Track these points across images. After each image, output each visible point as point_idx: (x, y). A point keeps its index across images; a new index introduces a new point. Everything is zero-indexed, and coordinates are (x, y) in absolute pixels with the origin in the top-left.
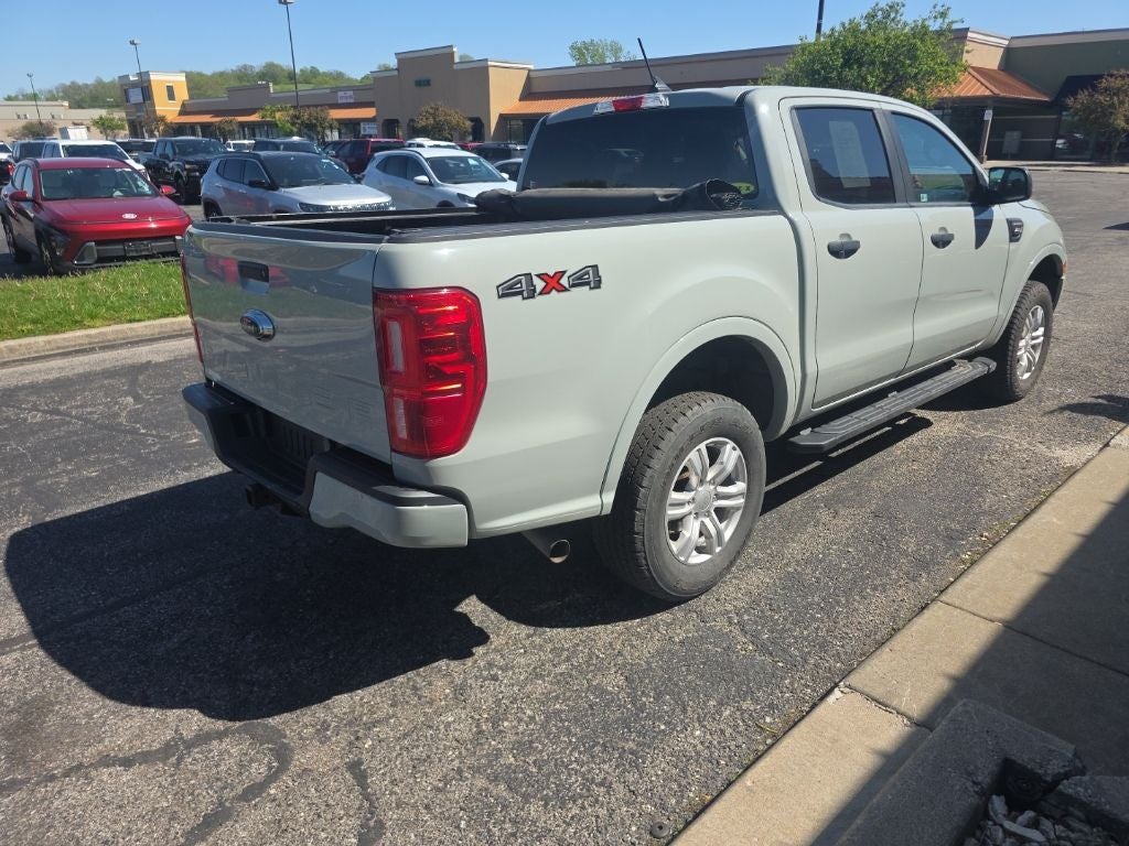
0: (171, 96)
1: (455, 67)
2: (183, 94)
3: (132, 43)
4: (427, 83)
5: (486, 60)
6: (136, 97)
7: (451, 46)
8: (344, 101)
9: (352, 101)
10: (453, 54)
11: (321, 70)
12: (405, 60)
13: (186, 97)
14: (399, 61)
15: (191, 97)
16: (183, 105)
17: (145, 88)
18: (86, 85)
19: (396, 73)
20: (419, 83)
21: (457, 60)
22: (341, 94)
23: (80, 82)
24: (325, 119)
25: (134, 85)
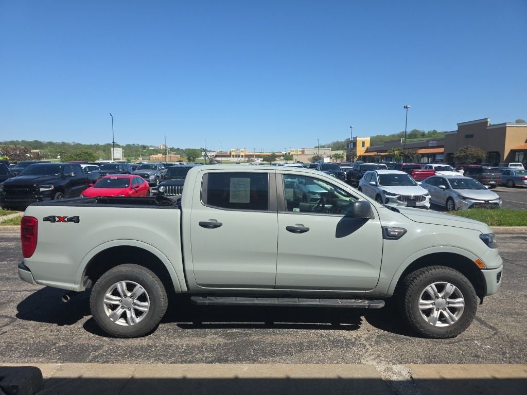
0: (363, 146)
1: (488, 128)
2: (368, 145)
3: (351, 127)
4: (472, 136)
5: (505, 124)
6: (351, 146)
7: (487, 119)
8: (432, 145)
9: (435, 145)
10: (487, 122)
11: (438, 131)
12: (462, 127)
13: (369, 146)
14: (459, 127)
15: (370, 146)
16: (367, 149)
17: (354, 143)
18: (341, 142)
19: (456, 132)
20: (467, 136)
21: (488, 125)
22: (431, 142)
23: (340, 141)
24: (414, 154)
25: (351, 142)
